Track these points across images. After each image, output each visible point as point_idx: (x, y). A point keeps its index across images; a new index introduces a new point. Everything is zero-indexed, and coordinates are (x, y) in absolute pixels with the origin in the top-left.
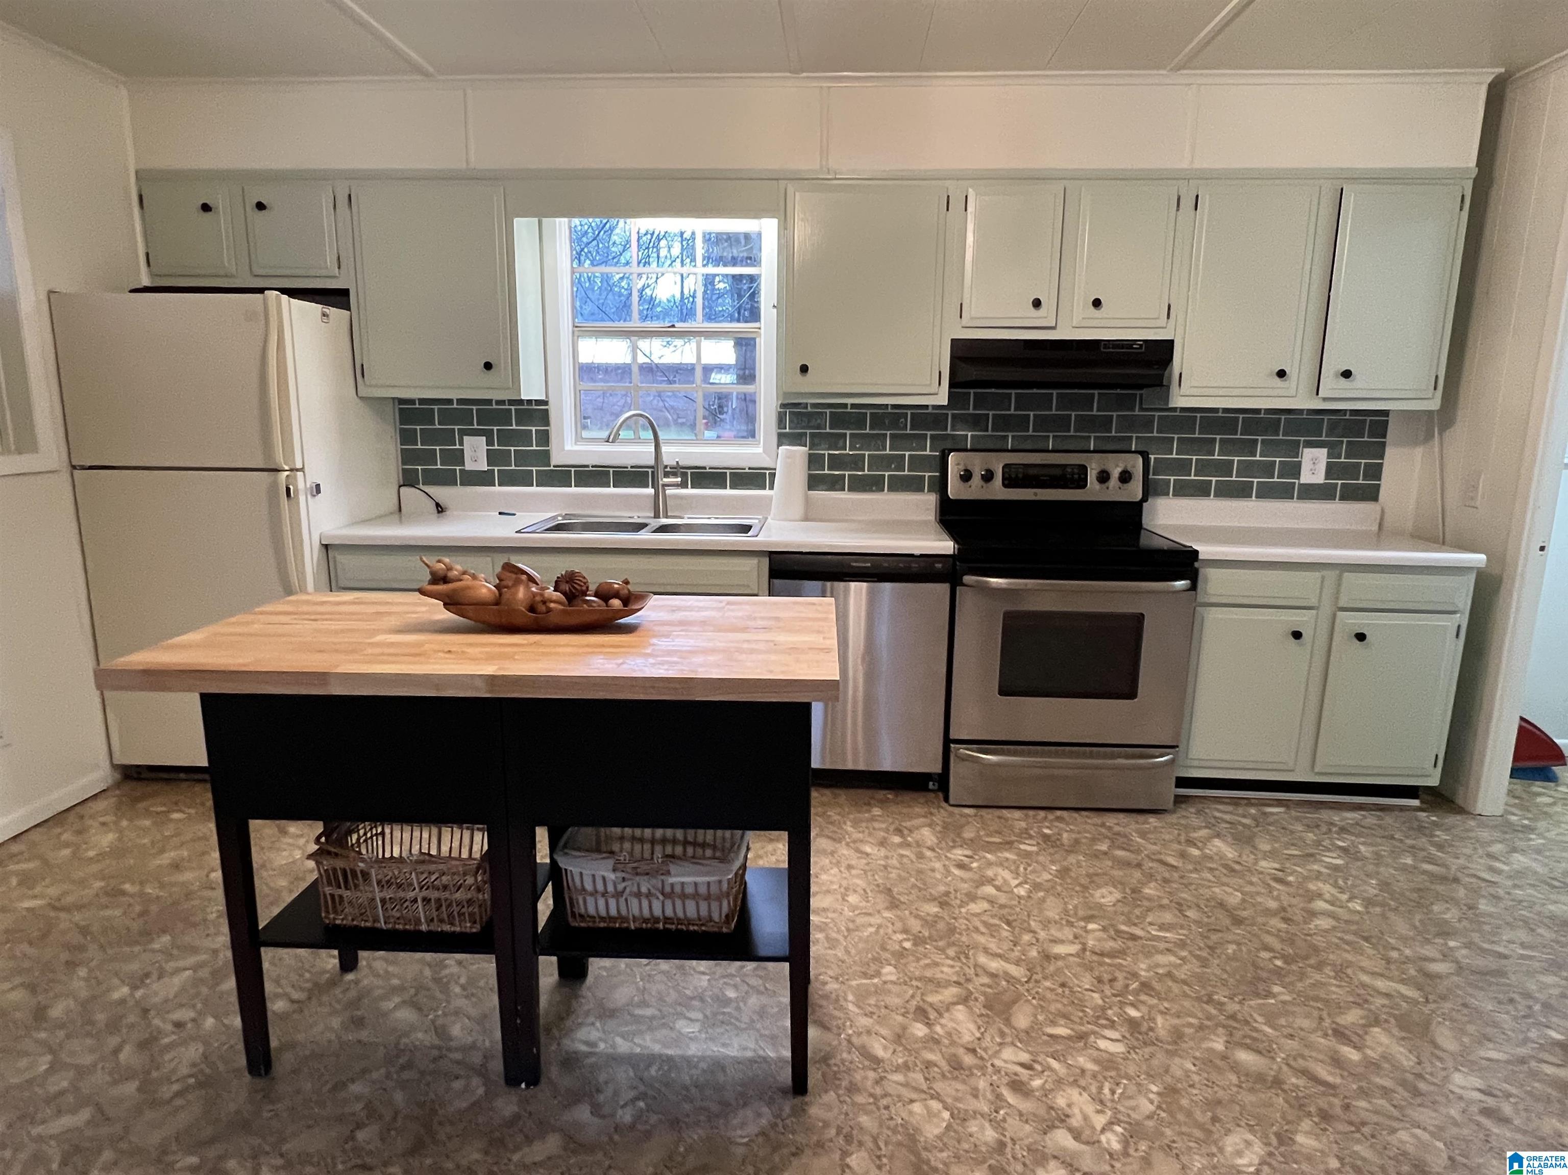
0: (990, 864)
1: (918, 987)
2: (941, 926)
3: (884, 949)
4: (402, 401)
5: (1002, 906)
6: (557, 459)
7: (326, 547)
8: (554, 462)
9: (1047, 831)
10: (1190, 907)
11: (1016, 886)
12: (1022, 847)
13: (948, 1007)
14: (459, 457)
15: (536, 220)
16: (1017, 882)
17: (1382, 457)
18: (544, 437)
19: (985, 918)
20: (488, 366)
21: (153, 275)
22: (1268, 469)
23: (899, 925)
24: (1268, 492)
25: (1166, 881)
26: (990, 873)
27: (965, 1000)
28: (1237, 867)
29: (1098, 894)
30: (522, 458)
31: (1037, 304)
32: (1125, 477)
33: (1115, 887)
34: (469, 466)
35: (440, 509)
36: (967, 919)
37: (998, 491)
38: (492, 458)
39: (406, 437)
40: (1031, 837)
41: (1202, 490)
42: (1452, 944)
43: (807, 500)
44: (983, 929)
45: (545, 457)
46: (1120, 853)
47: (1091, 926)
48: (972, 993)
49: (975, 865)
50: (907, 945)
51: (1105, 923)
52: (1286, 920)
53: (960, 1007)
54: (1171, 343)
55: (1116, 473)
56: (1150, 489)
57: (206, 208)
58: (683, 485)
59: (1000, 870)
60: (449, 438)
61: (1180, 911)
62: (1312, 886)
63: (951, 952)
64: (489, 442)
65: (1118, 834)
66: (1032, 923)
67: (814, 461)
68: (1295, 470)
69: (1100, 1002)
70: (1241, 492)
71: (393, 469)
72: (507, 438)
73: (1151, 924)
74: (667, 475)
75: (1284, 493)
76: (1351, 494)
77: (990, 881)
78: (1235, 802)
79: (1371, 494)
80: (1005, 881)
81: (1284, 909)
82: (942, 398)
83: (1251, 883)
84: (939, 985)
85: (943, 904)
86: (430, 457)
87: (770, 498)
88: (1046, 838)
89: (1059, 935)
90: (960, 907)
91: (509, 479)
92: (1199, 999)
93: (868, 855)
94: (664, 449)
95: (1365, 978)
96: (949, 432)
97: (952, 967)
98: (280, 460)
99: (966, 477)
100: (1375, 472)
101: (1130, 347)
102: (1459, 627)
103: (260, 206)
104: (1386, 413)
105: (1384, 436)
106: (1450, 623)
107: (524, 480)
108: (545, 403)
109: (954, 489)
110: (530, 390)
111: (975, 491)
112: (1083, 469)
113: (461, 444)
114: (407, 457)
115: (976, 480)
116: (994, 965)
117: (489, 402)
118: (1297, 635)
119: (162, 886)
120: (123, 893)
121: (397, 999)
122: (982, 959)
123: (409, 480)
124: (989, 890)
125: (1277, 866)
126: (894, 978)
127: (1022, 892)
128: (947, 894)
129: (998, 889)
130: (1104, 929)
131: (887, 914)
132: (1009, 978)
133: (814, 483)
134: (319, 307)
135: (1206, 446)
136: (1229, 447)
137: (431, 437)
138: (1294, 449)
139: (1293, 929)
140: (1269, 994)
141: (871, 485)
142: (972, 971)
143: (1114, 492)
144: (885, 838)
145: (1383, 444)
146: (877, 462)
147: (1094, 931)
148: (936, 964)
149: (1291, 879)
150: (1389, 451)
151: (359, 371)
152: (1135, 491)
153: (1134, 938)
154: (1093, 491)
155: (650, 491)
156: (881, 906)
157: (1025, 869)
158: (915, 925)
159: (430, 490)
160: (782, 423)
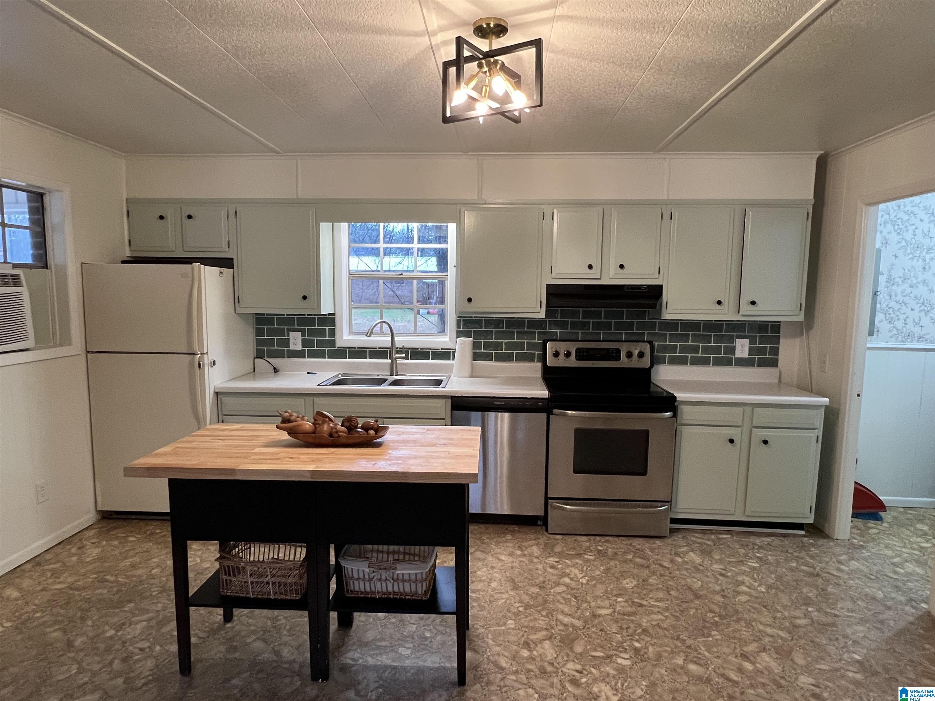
0: (568, 566)
1: (526, 632)
2: (540, 599)
3: (509, 611)
4: (256, 314)
5: (572, 589)
6: (339, 344)
7: (217, 393)
8: (337, 345)
9: (600, 548)
10: (673, 589)
11: (581, 578)
12: (586, 556)
13: (541, 641)
14: (286, 343)
15: (331, 223)
16: (582, 576)
17: (778, 343)
18: (333, 333)
19: (563, 595)
20: (305, 298)
21: (131, 250)
22: (717, 350)
23: (518, 598)
24: (719, 362)
25: (661, 575)
26: (567, 571)
27: (550, 638)
28: (701, 568)
29: (625, 582)
30: (321, 343)
31: (590, 267)
32: (641, 355)
33: (634, 578)
34: (292, 347)
35: (276, 370)
36: (554, 596)
37: (573, 362)
38: (305, 343)
39: (259, 332)
40: (591, 551)
41: (682, 361)
42: (810, 609)
43: (472, 365)
44: (562, 601)
45: (332, 343)
46: (638, 560)
47: (620, 599)
48: (554, 634)
49: (560, 566)
50: (521, 609)
51: (626, 597)
52: (724, 596)
53: (547, 642)
54: (661, 286)
55: (636, 352)
56: (655, 361)
57: (161, 217)
58: (406, 358)
59: (573, 569)
60: (281, 332)
61: (668, 592)
62: (740, 578)
63: (544, 613)
64: (303, 335)
65: (638, 549)
66: (588, 598)
67: (475, 345)
68: (733, 350)
69: (621, 639)
70: (704, 362)
71: (252, 348)
72: (312, 333)
73: (651, 598)
74: (397, 353)
75: (728, 362)
76: (763, 363)
77: (568, 575)
78: (704, 532)
79: (774, 363)
80: (575, 575)
81: (723, 591)
82: (542, 314)
83: (708, 577)
84: (536, 630)
85: (541, 588)
86: (271, 343)
87: (453, 365)
88: (599, 552)
89: (602, 604)
90: (551, 589)
91: (313, 355)
92: (672, 638)
93: (503, 561)
94: (396, 339)
95: (761, 627)
96: (547, 330)
97: (544, 621)
98: (196, 349)
99: (556, 354)
100: (775, 351)
101: (640, 288)
102: (818, 437)
103: (190, 217)
104: (780, 322)
105: (779, 333)
106: (813, 435)
107: (321, 355)
108: (333, 314)
109: (550, 361)
110: (326, 309)
111: (561, 362)
112: (618, 351)
113: (288, 336)
114: (259, 343)
115: (562, 356)
116: (566, 620)
117: (305, 315)
118: (731, 441)
119: (128, 577)
120: (107, 581)
121: (254, 637)
122: (560, 617)
123: (260, 355)
124: (567, 580)
125: (722, 567)
126: (512, 626)
127: (584, 581)
128: (544, 582)
129: (571, 579)
130: (626, 601)
131: (512, 593)
132: (573, 626)
133: (476, 357)
134: (218, 269)
135: (685, 337)
136: (696, 338)
137: (272, 332)
138: (731, 340)
139: (727, 601)
140: (710, 635)
141: (508, 358)
142: (554, 623)
143: (635, 363)
144: (512, 552)
145: (779, 337)
146: (509, 346)
147: (620, 602)
148: (536, 619)
149: (729, 574)
150: (782, 340)
151: (237, 300)
152: (646, 362)
153: (641, 605)
154: (624, 362)
155: (389, 361)
156: (509, 588)
157: (587, 569)
158: (526, 598)
159: (271, 360)
160: (458, 326)
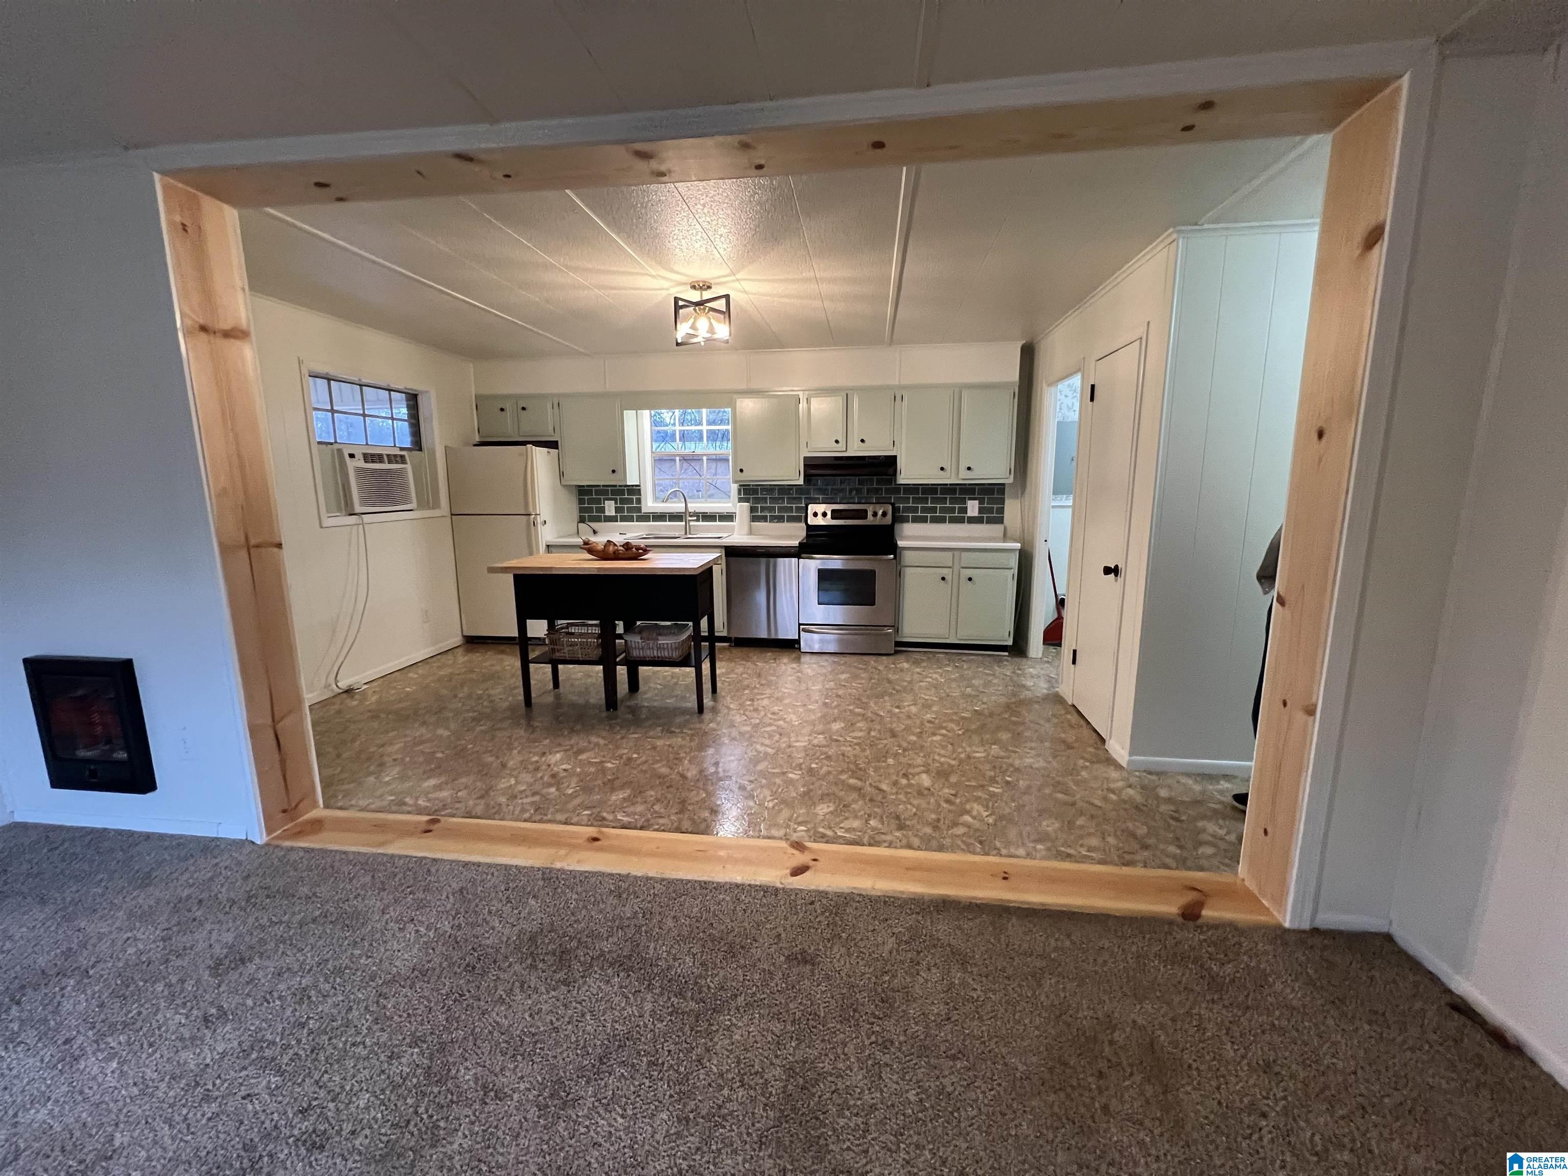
4: (579, 486)
6: (644, 510)
7: (548, 546)
8: (643, 511)
10: (875, 679)
14: (602, 510)
15: (634, 411)
16: (812, 672)
17: (1003, 504)
18: (639, 501)
20: (614, 471)
21: (480, 437)
22: (952, 510)
24: (953, 520)
25: (872, 673)
28: (905, 671)
29: (842, 675)
30: (630, 510)
31: (837, 442)
32: (884, 514)
33: (851, 674)
34: (607, 514)
35: (595, 532)
37: (828, 521)
38: (617, 510)
39: (581, 501)
41: (923, 520)
43: (750, 526)
45: (639, 509)
46: (860, 666)
47: (831, 683)
52: (910, 683)
54: (895, 457)
55: (880, 512)
56: (898, 518)
57: (502, 410)
58: (698, 520)
60: (599, 501)
61: (870, 680)
62: (930, 675)
64: (616, 503)
65: (865, 661)
67: (753, 510)
68: (965, 510)
70: (941, 520)
71: (576, 515)
72: (623, 501)
73: (855, 683)
74: (691, 516)
75: (960, 520)
76: (990, 521)
78: (925, 653)
79: (1000, 521)
81: (912, 680)
82: (801, 482)
83: (907, 674)
86: (590, 510)
87: (734, 526)
91: (624, 519)
92: (855, 699)
94: (689, 505)
95: (922, 696)
96: (812, 496)
98: (531, 510)
99: (815, 514)
100: (1001, 510)
101: (878, 459)
102: (1014, 575)
103: (524, 409)
104: (1003, 484)
105: (1004, 494)
106: (1009, 574)
107: (631, 519)
108: (639, 486)
109: (812, 521)
110: (631, 480)
111: (820, 521)
112: (866, 511)
113: (604, 504)
114: (581, 510)
115: (820, 516)
117: (615, 486)
118: (943, 579)
120: (475, 671)
123: (582, 520)
125: (923, 669)
133: (754, 519)
134: (546, 450)
135: (925, 500)
136: (935, 500)
137: (591, 501)
138: (964, 501)
140: (882, 698)
141: (780, 519)
143: (878, 521)
144: (767, 661)
145: (1004, 499)
149: (924, 673)
150: (1007, 502)
151: (562, 474)
152: (888, 520)
154: (870, 520)
155: (684, 523)
156: (754, 677)
157: (819, 669)
159: (592, 524)
160: (739, 493)
